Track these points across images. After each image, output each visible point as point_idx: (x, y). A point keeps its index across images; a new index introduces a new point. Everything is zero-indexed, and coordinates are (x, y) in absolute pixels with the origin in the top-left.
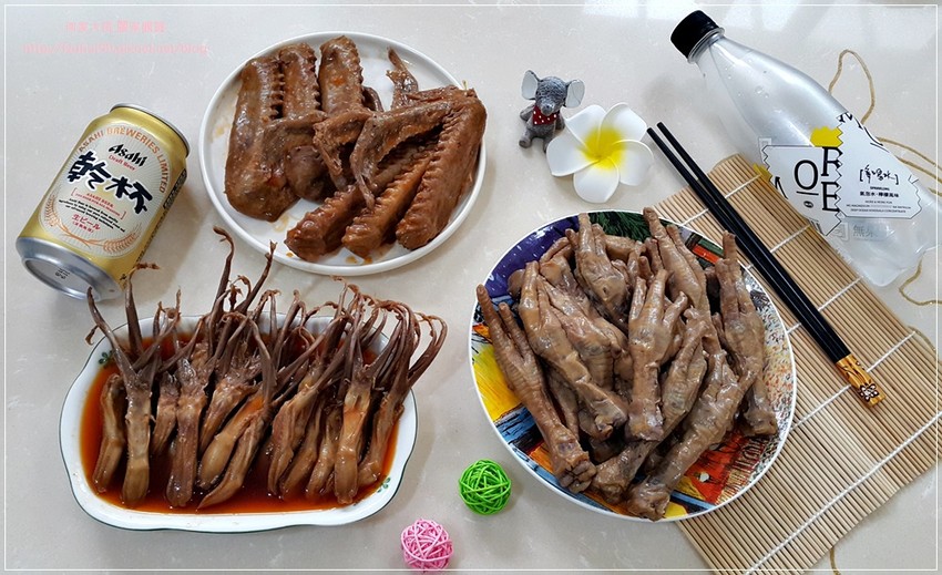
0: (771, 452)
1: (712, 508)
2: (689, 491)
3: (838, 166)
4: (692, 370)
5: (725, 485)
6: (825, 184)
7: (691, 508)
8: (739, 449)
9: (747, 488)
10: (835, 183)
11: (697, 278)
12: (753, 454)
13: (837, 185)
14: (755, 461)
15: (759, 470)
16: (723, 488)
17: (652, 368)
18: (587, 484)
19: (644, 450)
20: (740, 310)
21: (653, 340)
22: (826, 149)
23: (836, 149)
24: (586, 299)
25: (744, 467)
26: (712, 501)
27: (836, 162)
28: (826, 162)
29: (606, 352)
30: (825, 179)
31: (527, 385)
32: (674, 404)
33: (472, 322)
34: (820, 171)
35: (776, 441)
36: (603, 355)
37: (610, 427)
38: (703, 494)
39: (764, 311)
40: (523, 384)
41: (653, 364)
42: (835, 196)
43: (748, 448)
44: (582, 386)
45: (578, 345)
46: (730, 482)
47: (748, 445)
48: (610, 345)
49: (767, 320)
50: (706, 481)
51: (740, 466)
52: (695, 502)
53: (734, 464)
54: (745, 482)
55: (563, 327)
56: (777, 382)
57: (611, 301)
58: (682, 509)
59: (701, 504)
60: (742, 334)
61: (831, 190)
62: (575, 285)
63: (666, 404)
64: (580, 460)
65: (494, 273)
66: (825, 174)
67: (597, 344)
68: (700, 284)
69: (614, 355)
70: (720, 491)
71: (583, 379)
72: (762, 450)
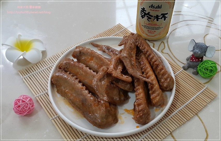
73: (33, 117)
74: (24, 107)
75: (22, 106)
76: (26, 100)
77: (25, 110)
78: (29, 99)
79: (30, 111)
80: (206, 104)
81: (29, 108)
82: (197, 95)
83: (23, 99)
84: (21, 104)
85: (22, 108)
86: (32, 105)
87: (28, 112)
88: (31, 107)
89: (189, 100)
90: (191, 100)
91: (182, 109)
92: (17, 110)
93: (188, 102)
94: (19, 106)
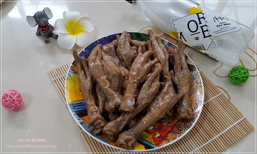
0: (188, 127)
1: (157, 148)
2: (149, 140)
3: (204, 19)
4: (152, 85)
5: (166, 139)
6: (202, 27)
7: (147, 147)
8: (175, 125)
9: (175, 141)
10: (206, 25)
11: (165, 55)
12: (181, 128)
13: (207, 26)
14: (181, 130)
15: (181, 134)
16: (164, 140)
17: (135, 83)
18: (99, 130)
19: (127, 117)
20: (182, 69)
21: (137, 71)
22: (197, 14)
23: (201, 13)
24: (118, 59)
25: (176, 132)
26: (157, 145)
27: (203, 18)
28: (199, 19)
29: (119, 77)
30: (201, 25)
31: (85, 88)
32: (142, 98)
33: (71, 65)
34: (198, 23)
35: (191, 123)
36: (118, 78)
37: (114, 106)
38: (155, 142)
39: (194, 72)
40: (83, 88)
41: (136, 81)
42: (207, 30)
43: (179, 125)
44: (106, 89)
45: (108, 73)
46: (168, 138)
47: (179, 124)
48: (121, 74)
49: (194, 76)
50: (158, 137)
51: (174, 132)
52: (150, 144)
53: (172, 131)
54: (175, 138)
55: (103, 66)
56: (196, 100)
57: (127, 60)
58: (143, 147)
59: (152, 146)
60: (181, 78)
61: (205, 28)
62: (115, 54)
63: (139, 98)
64: (97, 119)
65: (85, 49)
66: (200, 23)
67: (115, 73)
68: (165, 57)
69: (122, 78)
70: (163, 141)
71: (107, 87)
72: (185, 126)
73: (20, 113)
74: (11, 103)
75: (9, 102)
76: (14, 96)
77: (12, 106)
78: (17, 95)
79: (17, 107)
80: (242, 136)
81: (16, 104)
82: (234, 125)
83: (10, 95)
84: (8, 100)
85: (8, 104)
86: (19, 102)
87: (15, 108)
88: (17, 104)
89: (224, 130)
90: (227, 129)
91: (216, 140)
92: (4, 104)
93: (223, 132)
94: (6, 101)
